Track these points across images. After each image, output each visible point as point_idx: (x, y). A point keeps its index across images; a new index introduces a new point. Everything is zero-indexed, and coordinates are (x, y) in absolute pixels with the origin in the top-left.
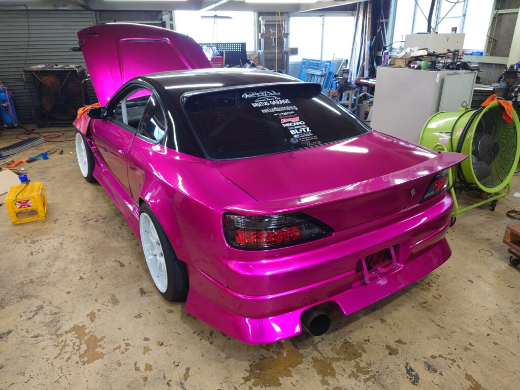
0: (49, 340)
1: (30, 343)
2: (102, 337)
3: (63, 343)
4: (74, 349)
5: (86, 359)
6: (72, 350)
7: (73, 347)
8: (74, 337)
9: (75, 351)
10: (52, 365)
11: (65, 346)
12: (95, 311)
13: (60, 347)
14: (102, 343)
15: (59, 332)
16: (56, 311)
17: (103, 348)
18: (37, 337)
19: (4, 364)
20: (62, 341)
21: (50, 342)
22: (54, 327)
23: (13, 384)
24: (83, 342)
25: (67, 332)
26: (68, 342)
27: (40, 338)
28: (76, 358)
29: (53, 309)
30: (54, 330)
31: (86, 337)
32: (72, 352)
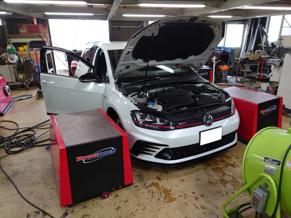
0: (144, 189)
1: (135, 190)
2: (170, 190)
3: (152, 191)
4: (159, 194)
5: (167, 200)
6: (158, 195)
7: (158, 193)
8: (156, 189)
9: (160, 196)
10: (152, 202)
11: (153, 193)
12: (159, 176)
13: (151, 193)
14: (171, 192)
15: (147, 185)
16: (139, 174)
17: (174, 195)
18: (137, 187)
19: (127, 200)
20: (150, 190)
21: (145, 190)
22: (142, 183)
23: (137, 210)
24: (161, 191)
25: (150, 186)
26: (154, 191)
27: (138, 188)
28: (162, 199)
29: (137, 173)
30: (143, 184)
31: (162, 189)
32: (158, 196)
